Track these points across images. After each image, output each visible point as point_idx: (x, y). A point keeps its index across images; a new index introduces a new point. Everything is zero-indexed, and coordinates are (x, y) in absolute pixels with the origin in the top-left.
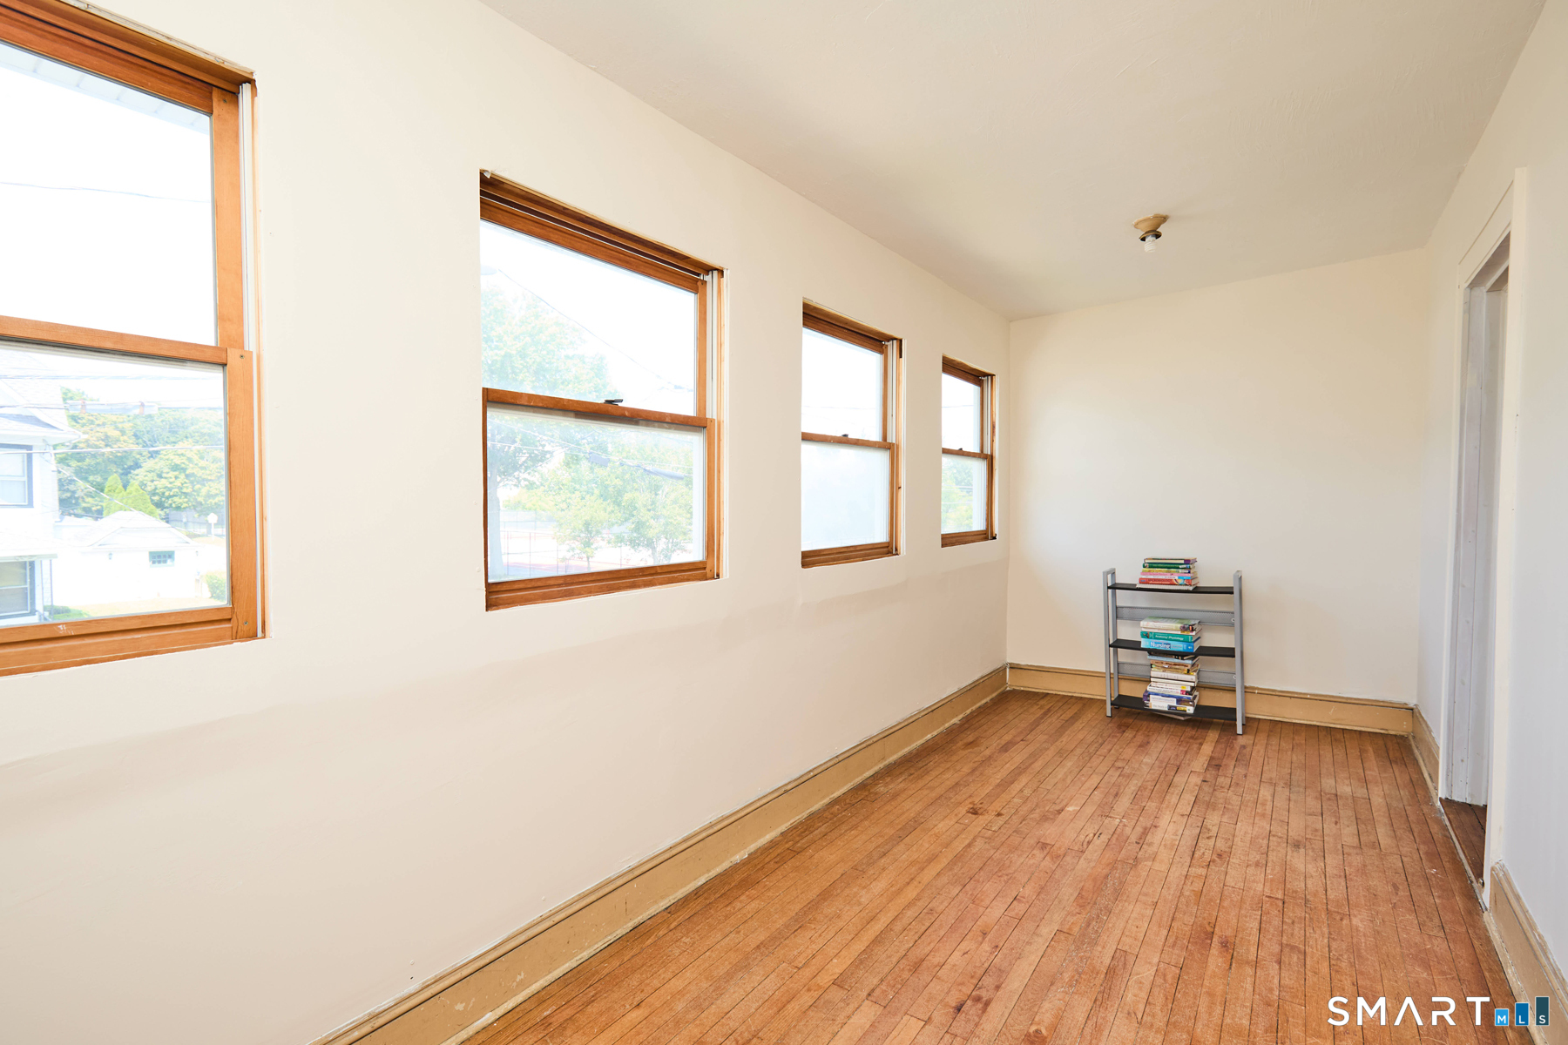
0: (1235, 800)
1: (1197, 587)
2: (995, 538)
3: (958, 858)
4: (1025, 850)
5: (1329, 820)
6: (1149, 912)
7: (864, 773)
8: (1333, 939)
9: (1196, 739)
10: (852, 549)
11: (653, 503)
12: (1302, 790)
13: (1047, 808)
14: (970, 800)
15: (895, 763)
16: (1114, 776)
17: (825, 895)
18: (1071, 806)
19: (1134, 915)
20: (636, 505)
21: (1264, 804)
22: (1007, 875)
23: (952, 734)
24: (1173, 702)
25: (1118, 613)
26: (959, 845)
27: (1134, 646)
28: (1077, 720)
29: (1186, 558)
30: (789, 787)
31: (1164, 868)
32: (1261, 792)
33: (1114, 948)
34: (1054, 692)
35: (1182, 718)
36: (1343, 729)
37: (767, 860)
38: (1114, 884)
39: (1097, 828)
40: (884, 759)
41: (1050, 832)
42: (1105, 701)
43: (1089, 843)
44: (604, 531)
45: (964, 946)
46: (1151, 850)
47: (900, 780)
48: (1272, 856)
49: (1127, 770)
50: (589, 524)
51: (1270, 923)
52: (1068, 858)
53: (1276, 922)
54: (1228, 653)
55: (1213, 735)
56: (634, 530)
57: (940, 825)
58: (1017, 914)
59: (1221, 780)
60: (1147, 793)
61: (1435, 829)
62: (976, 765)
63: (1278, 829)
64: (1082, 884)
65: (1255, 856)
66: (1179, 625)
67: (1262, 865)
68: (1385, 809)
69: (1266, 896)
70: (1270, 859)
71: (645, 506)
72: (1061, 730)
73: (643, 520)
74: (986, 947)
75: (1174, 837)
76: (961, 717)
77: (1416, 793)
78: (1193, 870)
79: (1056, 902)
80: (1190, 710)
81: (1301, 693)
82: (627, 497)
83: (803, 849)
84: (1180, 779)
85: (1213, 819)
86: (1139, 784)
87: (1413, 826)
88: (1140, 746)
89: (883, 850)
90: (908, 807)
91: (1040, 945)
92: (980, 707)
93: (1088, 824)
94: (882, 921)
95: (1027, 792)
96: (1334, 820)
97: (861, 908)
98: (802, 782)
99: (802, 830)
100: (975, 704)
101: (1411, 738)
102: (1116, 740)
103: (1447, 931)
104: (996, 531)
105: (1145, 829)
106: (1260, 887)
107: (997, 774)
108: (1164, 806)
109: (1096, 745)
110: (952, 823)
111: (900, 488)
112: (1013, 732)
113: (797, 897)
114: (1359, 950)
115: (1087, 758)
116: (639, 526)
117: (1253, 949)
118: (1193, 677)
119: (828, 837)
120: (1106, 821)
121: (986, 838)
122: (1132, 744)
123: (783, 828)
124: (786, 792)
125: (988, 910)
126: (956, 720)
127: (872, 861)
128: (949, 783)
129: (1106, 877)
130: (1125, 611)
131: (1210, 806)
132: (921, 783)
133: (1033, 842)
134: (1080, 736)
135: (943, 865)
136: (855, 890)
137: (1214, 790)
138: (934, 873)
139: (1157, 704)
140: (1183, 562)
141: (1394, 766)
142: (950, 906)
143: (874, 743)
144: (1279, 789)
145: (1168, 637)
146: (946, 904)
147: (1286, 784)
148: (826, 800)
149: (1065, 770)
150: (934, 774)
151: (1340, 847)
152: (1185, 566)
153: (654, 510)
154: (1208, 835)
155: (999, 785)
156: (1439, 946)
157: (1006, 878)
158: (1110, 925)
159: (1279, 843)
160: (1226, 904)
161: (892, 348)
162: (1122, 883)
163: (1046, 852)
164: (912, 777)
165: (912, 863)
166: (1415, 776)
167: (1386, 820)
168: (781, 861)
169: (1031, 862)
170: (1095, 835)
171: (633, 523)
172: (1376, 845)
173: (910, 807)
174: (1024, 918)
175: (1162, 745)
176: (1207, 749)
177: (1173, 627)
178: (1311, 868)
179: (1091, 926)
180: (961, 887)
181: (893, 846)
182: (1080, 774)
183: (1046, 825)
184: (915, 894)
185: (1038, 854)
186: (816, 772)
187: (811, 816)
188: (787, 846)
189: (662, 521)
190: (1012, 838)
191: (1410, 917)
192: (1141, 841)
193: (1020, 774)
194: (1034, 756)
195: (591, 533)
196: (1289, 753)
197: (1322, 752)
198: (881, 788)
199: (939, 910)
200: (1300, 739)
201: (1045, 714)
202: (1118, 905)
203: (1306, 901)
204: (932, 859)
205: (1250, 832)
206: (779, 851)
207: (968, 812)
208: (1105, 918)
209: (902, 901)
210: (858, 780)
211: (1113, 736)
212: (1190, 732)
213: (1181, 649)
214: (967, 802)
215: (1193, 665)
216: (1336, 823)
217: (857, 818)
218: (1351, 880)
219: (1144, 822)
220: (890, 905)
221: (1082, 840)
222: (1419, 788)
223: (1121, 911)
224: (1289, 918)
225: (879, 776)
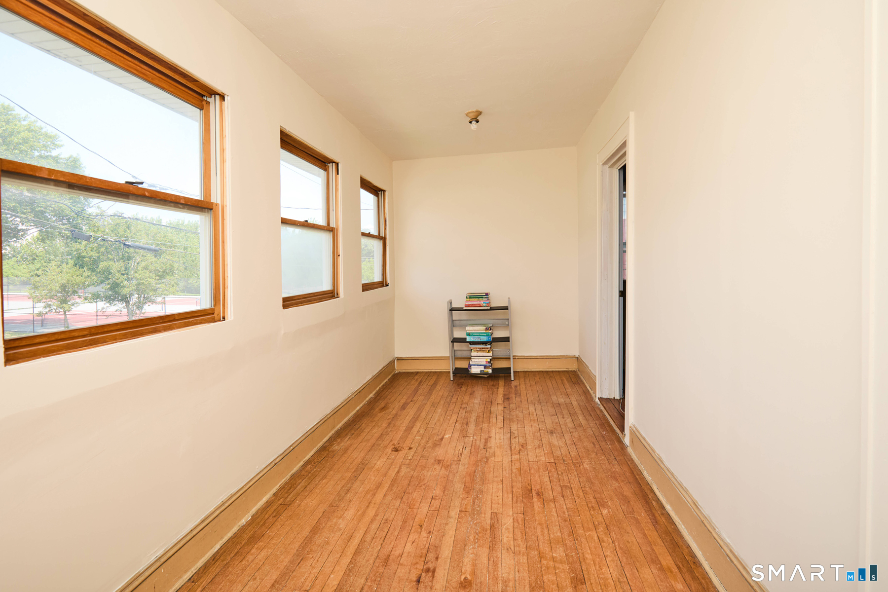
0: (520, 415)
1: (491, 308)
2: (388, 285)
3: (394, 481)
4: (429, 467)
5: (560, 417)
6: (500, 486)
7: (322, 440)
8: (580, 477)
9: (495, 386)
10: (312, 295)
11: (127, 269)
12: (545, 404)
13: (435, 439)
14: (392, 443)
15: (341, 429)
16: (463, 413)
17: (315, 531)
18: (447, 434)
19: (494, 490)
20: (111, 271)
21: (533, 415)
22: (424, 485)
23: (371, 404)
24: (482, 368)
25: (453, 324)
26: (392, 473)
27: (463, 340)
28: (436, 385)
29: (486, 292)
30: (277, 460)
31: (500, 459)
32: (530, 408)
33: (490, 512)
34: (421, 371)
35: (486, 376)
36: (552, 371)
37: (267, 516)
38: (480, 475)
39: (463, 445)
40: (334, 427)
41: (440, 452)
42: (449, 372)
43: (461, 454)
44: (80, 291)
45: (411, 538)
46: (492, 451)
47: (347, 439)
48: (544, 441)
49: (468, 409)
50: (66, 286)
51: (553, 476)
52: (454, 466)
53: (556, 475)
54: (506, 339)
55: (501, 383)
56: (111, 289)
57: (378, 463)
58: (436, 508)
59: (511, 405)
60: (481, 419)
61: (598, 412)
62: (390, 421)
63: (542, 426)
64: (464, 479)
65: (537, 443)
66: (484, 328)
67: (540, 446)
68: (578, 407)
69: (548, 463)
70: (543, 442)
71: (119, 271)
72: (430, 392)
73: (118, 281)
74: (424, 534)
75: (500, 441)
76: (374, 392)
77: (587, 397)
78: (513, 457)
79: (454, 494)
80: (490, 371)
81: (535, 356)
82: (102, 265)
83: (293, 501)
84: (493, 409)
85: (514, 427)
86: (476, 415)
87: (591, 413)
88: (471, 394)
89: (347, 488)
90: (356, 456)
91: (453, 522)
92: (383, 385)
93: (458, 443)
94: (357, 537)
95: (422, 431)
96: (562, 416)
97: (341, 532)
98: (285, 455)
99: (288, 488)
100: (381, 384)
101: (578, 371)
102: (458, 393)
103: (618, 460)
104: (388, 281)
105: (486, 439)
106: (543, 458)
107: (403, 424)
108: (491, 425)
109: (450, 398)
110: (385, 460)
111: (339, 255)
112: (405, 397)
113: (295, 538)
114: (591, 479)
115: (447, 406)
116: (115, 286)
117: (550, 492)
118: (490, 354)
119: (308, 489)
120: (466, 439)
121: (407, 465)
122: (467, 394)
123: (274, 490)
124: (275, 464)
125: (419, 510)
126: (371, 395)
127: (341, 498)
128: (377, 435)
129: (475, 472)
130: (457, 323)
131: (511, 420)
132: (360, 439)
133: (432, 461)
134: (441, 394)
135: (386, 489)
136: (334, 521)
137: (510, 411)
138: (382, 495)
139: (475, 370)
140: (485, 294)
141: (576, 385)
142: (397, 514)
143: (328, 418)
144: (536, 405)
145: (479, 335)
146: (394, 513)
147: (538, 402)
148: (301, 463)
149: (438, 414)
150: (366, 431)
151: (568, 429)
152: (486, 297)
153: (127, 274)
154: (514, 436)
155: (405, 431)
156: (617, 468)
157: (424, 487)
158: (485, 500)
159: (544, 433)
160: (532, 472)
161: (332, 168)
162: (483, 473)
163: (441, 465)
164: (353, 435)
165: (367, 492)
166: (584, 389)
167: (581, 412)
168: (277, 514)
169: (435, 473)
170: (463, 449)
171: (108, 284)
172: (580, 425)
173: (357, 455)
174: (440, 509)
175: (480, 393)
176: (501, 390)
177: (481, 329)
178: (561, 443)
179: (476, 504)
180: (400, 500)
181: (353, 484)
182: (447, 415)
183: (437, 449)
184: (374, 512)
185: (437, 467)
186: (294, 446)
187: (293, 477)
188: (279, 502)
189: (134, 282)
190: (421, 461)
191: (603, 457)
192: (485, 447)
193: (415, 421)
194: (420, 410)
195: (67, 293)
196: (535, 386)
197: (547, 384)
198: (336, 447)
199: (391, 519)
200: (537, 379)
201: (420, 384)
202: (485, 487)
203: (564, 460)
204: (379, 486)
205: (531, 430)
206: (274, 508)
207: (393, 451)
208: (481, 496)
209: (367, 519)
210: (320, 444)
211: (457, 391)
212: (491, 383)
213: (485, 340)
214: (390, 445)
215: (490, 348)
216: (563, 418)
217: (324, 470)
218: (577, 445)
219: (484, 436)
220: (360, 524)
221: (457, 453)
222: (587, 395)
223: (487, 489)
224: (560, 471)
225: (333, 439)
